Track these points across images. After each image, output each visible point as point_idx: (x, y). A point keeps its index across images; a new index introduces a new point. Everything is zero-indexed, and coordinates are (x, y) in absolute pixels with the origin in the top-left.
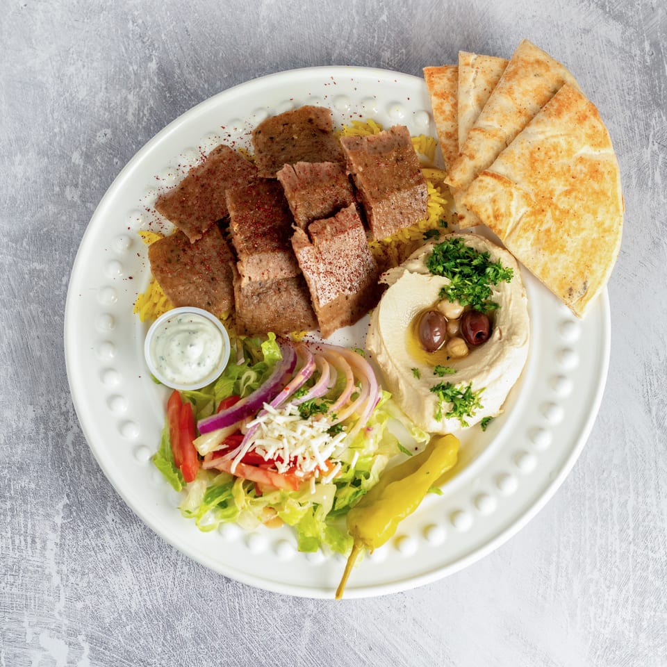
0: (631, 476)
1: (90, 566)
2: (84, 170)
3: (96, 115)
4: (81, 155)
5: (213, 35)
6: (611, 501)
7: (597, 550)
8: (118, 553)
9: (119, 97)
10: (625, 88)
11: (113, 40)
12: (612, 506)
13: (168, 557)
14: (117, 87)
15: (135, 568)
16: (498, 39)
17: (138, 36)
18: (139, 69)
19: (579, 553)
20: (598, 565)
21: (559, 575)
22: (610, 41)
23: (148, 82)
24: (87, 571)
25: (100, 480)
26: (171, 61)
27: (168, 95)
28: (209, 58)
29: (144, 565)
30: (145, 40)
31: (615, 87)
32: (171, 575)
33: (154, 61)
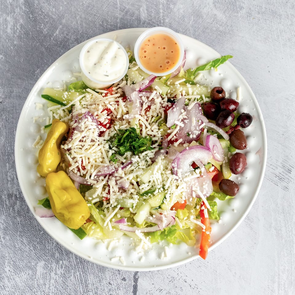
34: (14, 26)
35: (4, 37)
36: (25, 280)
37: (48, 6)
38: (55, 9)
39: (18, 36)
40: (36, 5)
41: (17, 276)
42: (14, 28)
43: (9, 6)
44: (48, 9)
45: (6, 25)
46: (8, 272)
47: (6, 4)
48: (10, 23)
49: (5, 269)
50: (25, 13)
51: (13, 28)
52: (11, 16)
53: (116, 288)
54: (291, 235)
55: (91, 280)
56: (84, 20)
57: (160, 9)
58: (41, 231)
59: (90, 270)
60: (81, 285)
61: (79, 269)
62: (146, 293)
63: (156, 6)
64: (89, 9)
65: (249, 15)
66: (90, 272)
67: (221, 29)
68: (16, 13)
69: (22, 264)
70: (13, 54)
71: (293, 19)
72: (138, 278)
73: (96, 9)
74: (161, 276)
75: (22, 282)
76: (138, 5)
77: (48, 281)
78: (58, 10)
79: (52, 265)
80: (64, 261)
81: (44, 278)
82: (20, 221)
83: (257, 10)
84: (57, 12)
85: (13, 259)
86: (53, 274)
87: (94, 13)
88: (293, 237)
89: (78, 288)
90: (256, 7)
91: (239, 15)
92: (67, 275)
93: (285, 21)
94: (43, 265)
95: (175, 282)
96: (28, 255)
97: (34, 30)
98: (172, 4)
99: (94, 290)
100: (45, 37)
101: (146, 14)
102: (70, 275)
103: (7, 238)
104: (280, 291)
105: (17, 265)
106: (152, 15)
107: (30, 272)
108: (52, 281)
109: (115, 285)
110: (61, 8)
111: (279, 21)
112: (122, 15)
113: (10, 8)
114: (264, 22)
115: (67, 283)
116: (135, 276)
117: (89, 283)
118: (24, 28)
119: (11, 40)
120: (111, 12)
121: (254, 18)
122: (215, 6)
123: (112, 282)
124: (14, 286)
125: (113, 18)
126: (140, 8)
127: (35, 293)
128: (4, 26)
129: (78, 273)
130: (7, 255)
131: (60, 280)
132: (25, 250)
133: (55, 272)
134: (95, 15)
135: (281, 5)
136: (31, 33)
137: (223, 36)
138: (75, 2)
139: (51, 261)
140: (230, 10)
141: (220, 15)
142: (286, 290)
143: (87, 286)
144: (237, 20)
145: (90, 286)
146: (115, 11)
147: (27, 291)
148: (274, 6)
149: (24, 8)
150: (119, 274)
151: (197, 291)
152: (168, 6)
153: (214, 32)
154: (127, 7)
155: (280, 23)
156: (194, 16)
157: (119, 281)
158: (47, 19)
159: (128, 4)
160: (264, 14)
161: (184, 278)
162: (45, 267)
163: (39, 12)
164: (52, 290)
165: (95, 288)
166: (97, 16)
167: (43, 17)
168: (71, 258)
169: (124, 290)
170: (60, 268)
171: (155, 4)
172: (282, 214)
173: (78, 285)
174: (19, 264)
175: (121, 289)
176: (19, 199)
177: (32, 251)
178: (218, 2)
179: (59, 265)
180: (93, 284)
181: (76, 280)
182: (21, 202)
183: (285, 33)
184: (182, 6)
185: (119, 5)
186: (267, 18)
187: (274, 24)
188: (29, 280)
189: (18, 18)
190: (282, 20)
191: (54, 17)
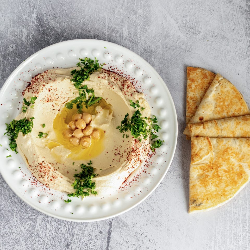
0: (247, 202)
1: (6, 242)
2: (3, 63)
3: (8, 38)
4: (2, 56)
5: (62, 2)
6: (239, 213)
7: (232, 235)
8: (19, 235)
9: (18, 30)
10: (248, 28)
11: (16, 4)
12: (239, 215)
13: (41, 237)
14: (18, 25)
15: (27, 242)
16: (190, 5)
17: (27, 2)
18: (28, 18)
19: (224, 236)
20: (233, 242)
21: (215, 246)
22: (241, 6)
23: (32, 23)
24: (5, 243)
25: (10, 203)
26: (42, 14)
27: (41, 29)
28: (59, 12)
29: (30, 241)
30: (30, 4)
31: (243, 27)
32: (42, 245)
33: (35, 13)
35: (20, 44)
36: (28, 229)
37: (54, 22)
38: (59, 25)
39: (30, 44)
40: (44, 21)
41: (22, 225)
42: (28, 38)
43: (25, 21)
44: (54, 24)
45: (22, 35)
46: (15, 222)
47: (23, 19)
48: (24, 34)
49: (14, 219)
50: (37, 27)
51: (27, 37)
52: (26, 28)
53: (95, 238)
54: (226, 207)
55: (77, 231)
56: (80, 34)
57: (138, 29)
59: (76, 224)
60: (69, 234)
61: (68, 223)
62: (117, 244)
63: (135, 26)
64: (84, 26)
65: (204, 37)
66: (76, 226)
67: (183, 47)
68: (30, 26)
69: (26, 216)
71: (238, 42)
72: (111, 232)
73: (90, 26)
74: (128, 232)
75: (25, 230)
76: (121, 25)
77: (44, 230)
78: (61, 25)
79: (48, 219)
81: (42, 228)
83: (211, 34)
84: (61, 27)
85: (19, 213)
86: (48, 225)
87: (88, 30)
88: (227, 208)
89: (67, 237)
90: (210, 32)
91: (197, 37)
92: (59, 227)
93: (232, 44)
94: (42, 219)
95: (139, 236)
97: (42, 40)
98: (147, 26)
99: (78, 239)
101: (127, 33)
102: (61, 227)
104: (216, 247)
105: (22, 217)
106: (132, 33)
107: (32, 223)
108: (48, 231)
109: (94, 236)
110: (64, 24)
111: (227, 44)
112: (109, 32)
114: (216, 44)
115: (58, 233)
116: (109, 231)
117: (75, 234)
118: (35, 38)
119: (25, 47)
120: (101, 29)
121: (208, 40)
122: (180, 29)
123: (92, 234)
124: (20, 233)
125: (102, 34)
126: (123, 27)
127: (34, 239)
128: (20, 35)
129: (67, 226)
130: (15, 209)
131: (54, 230)
133: (50, 224)
135: (229, 31)
137: (184, 53)
138: (75, 20)
140: (190, 33)
141: (183, 37)
142: (220, 247)
143: (73, 236)
144: (195, 41)
145: (75, 236)
146: (104, 28)
147: (29, 237)
148: (224, 32)
149: (36, 23)
150: (98, 228)
151: (154, 244)
152: (144, 27)
153: (177, 49)
154: (114, 26)
156: (163, 36)
157: (97, 233)
158: (53, 32)
159: (114, 24)
160: (216, 38)
161: (145, 234)
163: (47, 26)
164: (47, 237)
165: (79, 238)
166: (90, 32)
167: (49, 31)
169: (101, 240)
170: (54, 221)
171: (134, 25)
173: (67, 235)
174: (24, 216)
175: (98, 239)
178: (182, 26)
179: (53, 219)
180: (78, 234)
181: (65, 231)
183: (231, 53)
184: (154, 28)
185: (107, 25)
186: (218, 41)
187: (223, 46)
188: (30, 228)
189: (31, 30)
190: (229, 43)
191: (58, 31)
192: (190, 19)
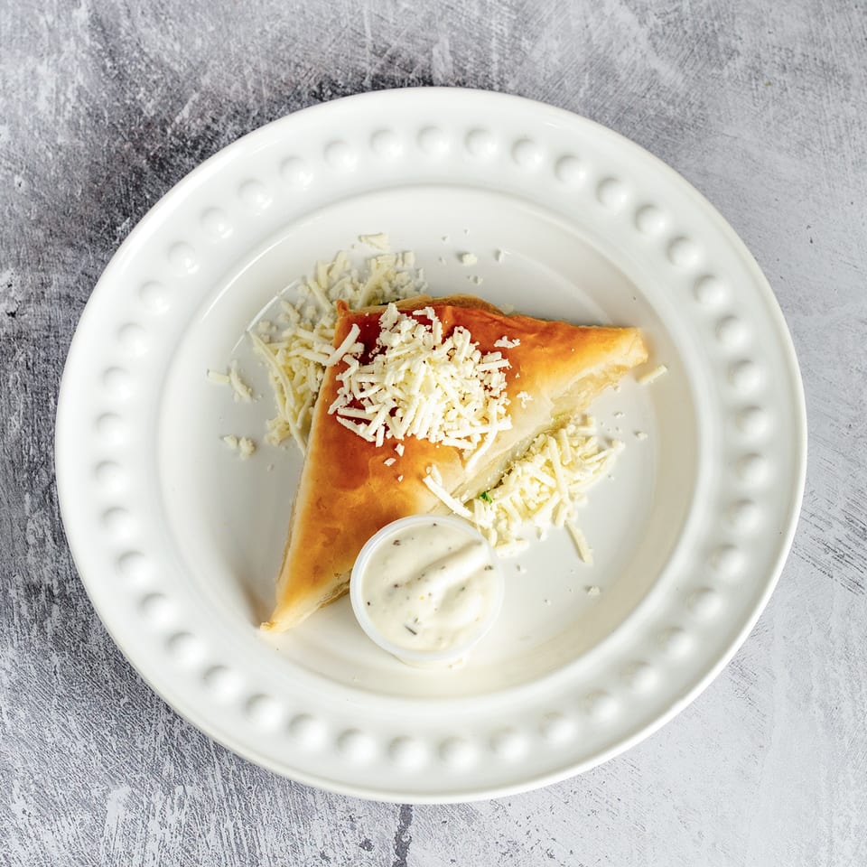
34: (57, 93)
35: (27, 122)
36: (72, 841)
37: (160, 36)
38: (181, 44)
39: (69, 123)
40: (123, 32)
41: (48, 827)
42: (57, 98)
43: (45, 34)
44: (159, 44)
45: (36, 87)
46: (20, 815)
47: (37, 28)
48: (45, 83)
49: (13, 806)
50: (93, 56)
51: (54, 96)
52: (51, 63)
55: (269, 845)
56: (265, 78)
57: (491, 50)
58: (122, 697)
59: (265, 815)
60: (236, 858)
61: (234, 811)
63: (480, 41)
64: (281, 48)
65: (753, 73)
66: (265, 822)
67: (671, 112)
68: (65, 55)
69: (63, 792)
70: (52, 173)
72: (408, 843)
73: (300, 46)
74: (478, 838)
75: (61, 846)
76: (426, 40)
77: (138, 845)
78: (189, 47)
79: (152, 799)
80: (188, 787)
81: (129, 835)
82: (62, 665)
83: (777, 59)
84: (187, 55)
85: (36, 778)
86: (153, 825)
87: (296, 60)
90: (776, 50)
91: (726, 73)
92: (197, 830)
93: (862, 93)
94: (127, 798)
95: (521, 855)
96: (82, 767)
97: (117, 104)
98: (527, 38)
100: (148, 125)
101: (450, 66)
102: (205, 828)
103: (21, 714)
105: (47, 795)
106: (467, 68)
107: (87, 817)
108: (152, 846)
109: (341, 861)
110: (199, 42)
111: (842, 94)
112: (378, 65)
113: (47, 40)
114: (799, 96)
115: (194, 853)
116: (400, 838)
117: (261, 854)
118: (88, 99)
119: (47, 133)
120: (347, 57)
121: (770, 84)
122: (655, 45)
123: (330, 853)
124: (37, 859)
125: (350, 74)
126: (432, 47)
128: (29, 90)
129: (229, 824)
130: (18, 765)
131: (175, 844)
132: (72, 751)
133: (160, 819)
134: (297, 65)
135: (849, 46)
136: (109, 113)
137: (676, 134)
138: (241, 26)
139: (151, 786)
140: (697, 57)
141: (669, 74)
143: (255, 863)
144: (718, 87)
145: (264, 863)
146: (359, 53)
148: (830, 48)
149: (88, 43)
150: (353, 828)
152: (513, 44)
153: (649, 121)
154: (395, 44)
155: (847, 100)
156: (591, 74)
157: (353, 850)
158: (156, 73)
159: (397, 36)
160: (798, 73)
161: (547, 844)
162: (132, 804)
163: (132, 53)
166: (305, 67)
167: (143, 69)
168: (210, 779)
170: (176, 808)
171: (477, 38)
172: (843, 661)
173: (228, 860)
174: (53, 792)
176: (58, 601)
177: (94, 754)
178: (664, 34)
179: (173, 799)
180: (274, 856)
181: (223, 845)
182: (64, 608)
183: (860, 129)
184: (555, 45)
185: (369, 38)
186: (807, 85)
187: (829, 102)
188: (81, 839)
189: (70, 68)
190: (853, 92)
191: (176, 67)
192: (694, 7)
